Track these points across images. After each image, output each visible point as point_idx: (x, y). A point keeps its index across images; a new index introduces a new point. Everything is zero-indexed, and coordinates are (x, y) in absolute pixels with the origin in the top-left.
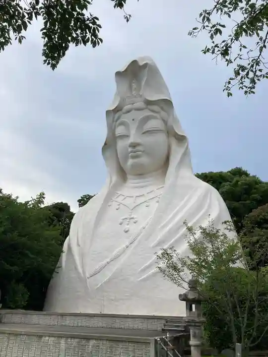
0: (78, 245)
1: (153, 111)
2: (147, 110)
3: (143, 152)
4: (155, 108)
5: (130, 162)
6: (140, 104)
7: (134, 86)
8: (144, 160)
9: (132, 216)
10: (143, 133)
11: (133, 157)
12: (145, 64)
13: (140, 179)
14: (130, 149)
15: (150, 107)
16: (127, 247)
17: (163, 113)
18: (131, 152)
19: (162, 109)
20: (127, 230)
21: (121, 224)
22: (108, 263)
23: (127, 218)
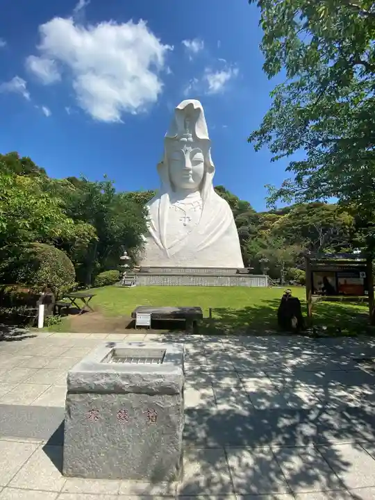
9: (187, 216)
10: (193, 162)
12: (198, 108)
16: (188, 234)
20: (186, 224)
21: (181, 221)
23: (184, 217)
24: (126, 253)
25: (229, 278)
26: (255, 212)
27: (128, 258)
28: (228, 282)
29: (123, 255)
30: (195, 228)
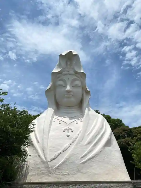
0: (38, 142)
2: (75, 76)
3: (73, 95)
6: (72, 72)
8: (73, 99)
9: (70, 128)
13: (68, 109)
14: (66, 93)
15: (76, 74)
16: (71, 145)
17: (81, 79)
18: (66, 95)
20: (68, 135)
21: (64, 132)
22: (61, 153)
23: (67, 129)
30: (78, 139)
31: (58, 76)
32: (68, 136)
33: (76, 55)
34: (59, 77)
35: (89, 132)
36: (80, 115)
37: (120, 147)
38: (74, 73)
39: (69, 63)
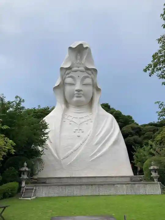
0: (51, 142)
1: (88, 74)
2: (85, 72)
3: (83, 94)
4: (90, 72)
5: (75, 99)
6: (82, 68)
7: (79, 57)
8: (83, 99)
9: (80, 129)
10: (83, 85)
11: (77, 97)
12: (86, 47)
13: (78, 108)
14: (76, 92)
15: (87, 71)
16: (81, 145)
17: (92, 76)
18: (76, 94)
19: (92, 73)
21: (75, 132)
22: (72, 152)
23: (77, 130)
24: (25, 164)
25: (124, 185)
26: (138, 124)
27: (27, 169)
28: (123, 190)
29: (23, 167)
30: (88, 139)
31: (68, 72)
32: (79, 136)
33: (87, 48)
34: (68, 74)
35: (98, 133)
36: (90, 115)
37: (126, 145)
38: (84, 70)
39: (79, 58)
